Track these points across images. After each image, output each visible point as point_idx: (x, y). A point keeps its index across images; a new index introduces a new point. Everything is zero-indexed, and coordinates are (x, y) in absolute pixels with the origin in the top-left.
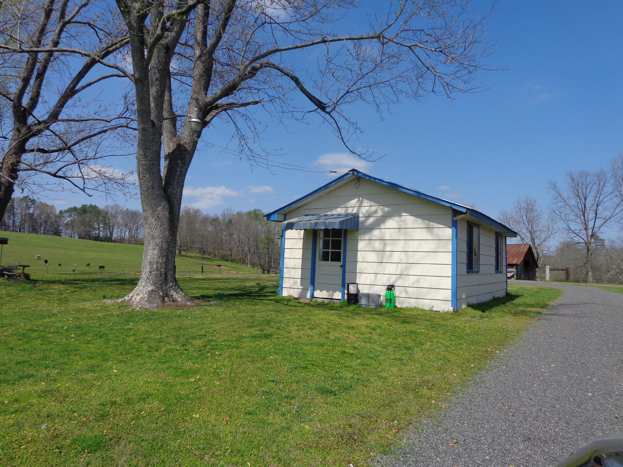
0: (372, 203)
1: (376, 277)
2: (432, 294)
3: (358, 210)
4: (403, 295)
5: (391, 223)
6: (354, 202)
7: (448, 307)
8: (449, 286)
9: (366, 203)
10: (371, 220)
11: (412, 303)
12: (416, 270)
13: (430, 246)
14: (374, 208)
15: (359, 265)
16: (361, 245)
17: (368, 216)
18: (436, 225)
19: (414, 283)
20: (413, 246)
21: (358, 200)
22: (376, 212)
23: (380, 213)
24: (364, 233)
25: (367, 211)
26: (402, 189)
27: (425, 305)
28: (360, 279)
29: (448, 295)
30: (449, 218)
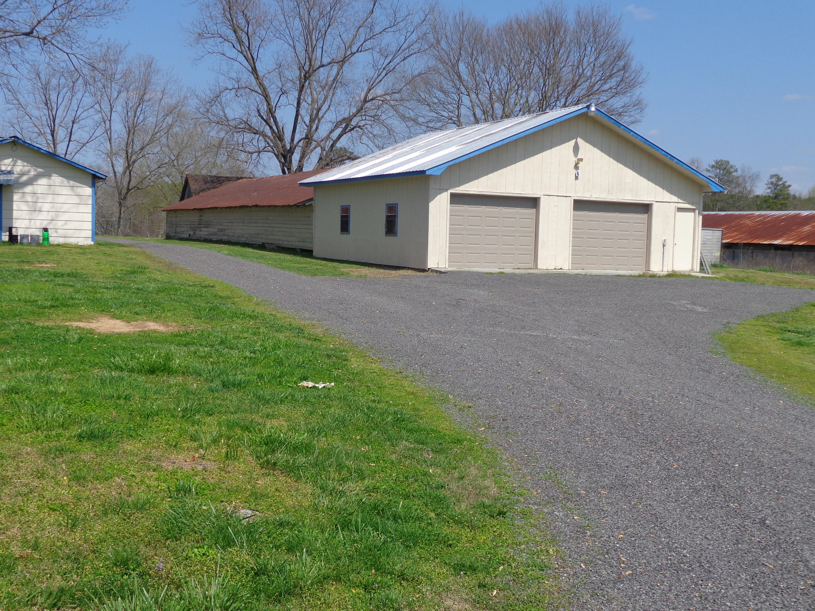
0: (25, 164)
1: (30, 222)
2: (77, 234)
3: (13, 168)
4: (54, 235)
5: (43, 181)
6: (8, 161)
7: (90, 242)
8: (90, 228)
9: (19, 162)
10: (25, 178)
11: (61, 241)
12: (66, 217)
13: (76, 200)
14: (26, 169)
15: (15, 213)
16: (16, 197)
17: (23, 174)
18: (79, 185)
19: (62, 226)
20: (61, 199)
21: (13, 160)
22: (29, 171)
23: (32, 173)
24: (18, 188)
25: (21, 170)
26: (57, 157)
27: (73, 241)
28: (16, 224)
29: (89, 234)
30: (90, 180)
